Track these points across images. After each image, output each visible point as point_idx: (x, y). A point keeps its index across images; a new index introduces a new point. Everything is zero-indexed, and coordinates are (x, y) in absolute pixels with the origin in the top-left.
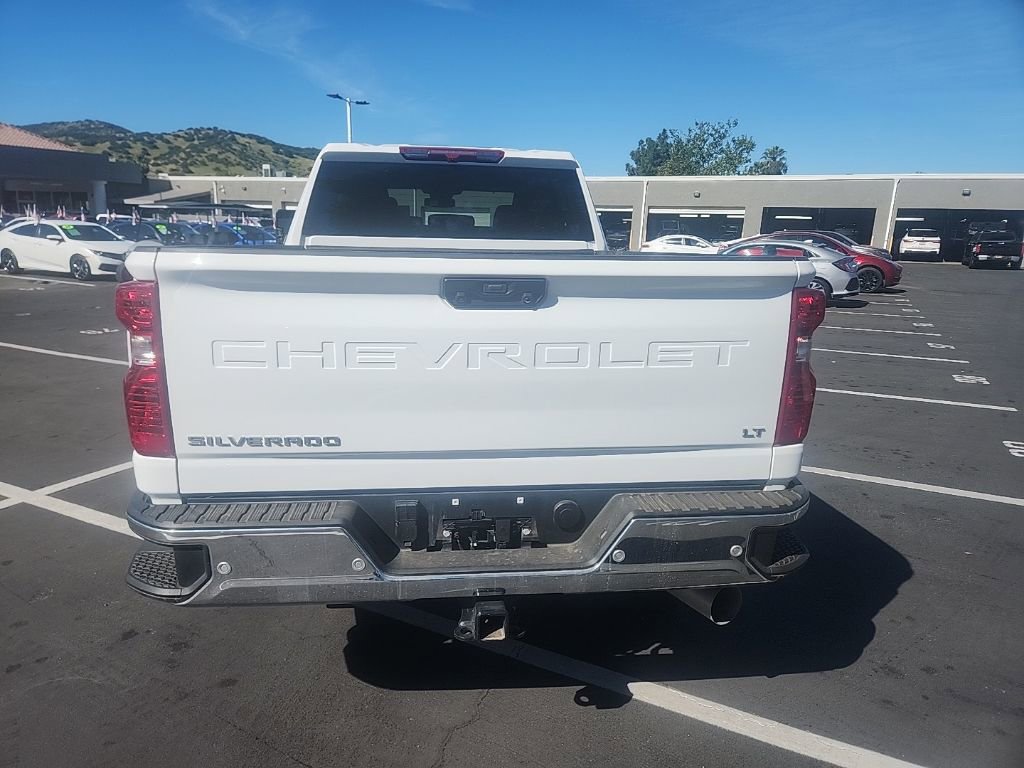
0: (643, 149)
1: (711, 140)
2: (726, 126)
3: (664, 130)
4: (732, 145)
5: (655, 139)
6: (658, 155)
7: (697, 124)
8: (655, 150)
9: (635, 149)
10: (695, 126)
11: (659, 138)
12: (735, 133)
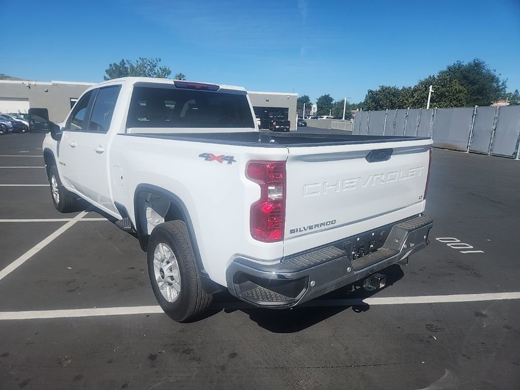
0: (112, 69)
1: (149, 67)
2: (155, 61)
3: (123, 60)
4: (160, 71)
5: (119, 64)
6: (122, 73)
7: (140, 58)
8: (120, 70)
9: (108, 69)
10: (139, 60)
11: (120, 64)
12: (160, 65)
